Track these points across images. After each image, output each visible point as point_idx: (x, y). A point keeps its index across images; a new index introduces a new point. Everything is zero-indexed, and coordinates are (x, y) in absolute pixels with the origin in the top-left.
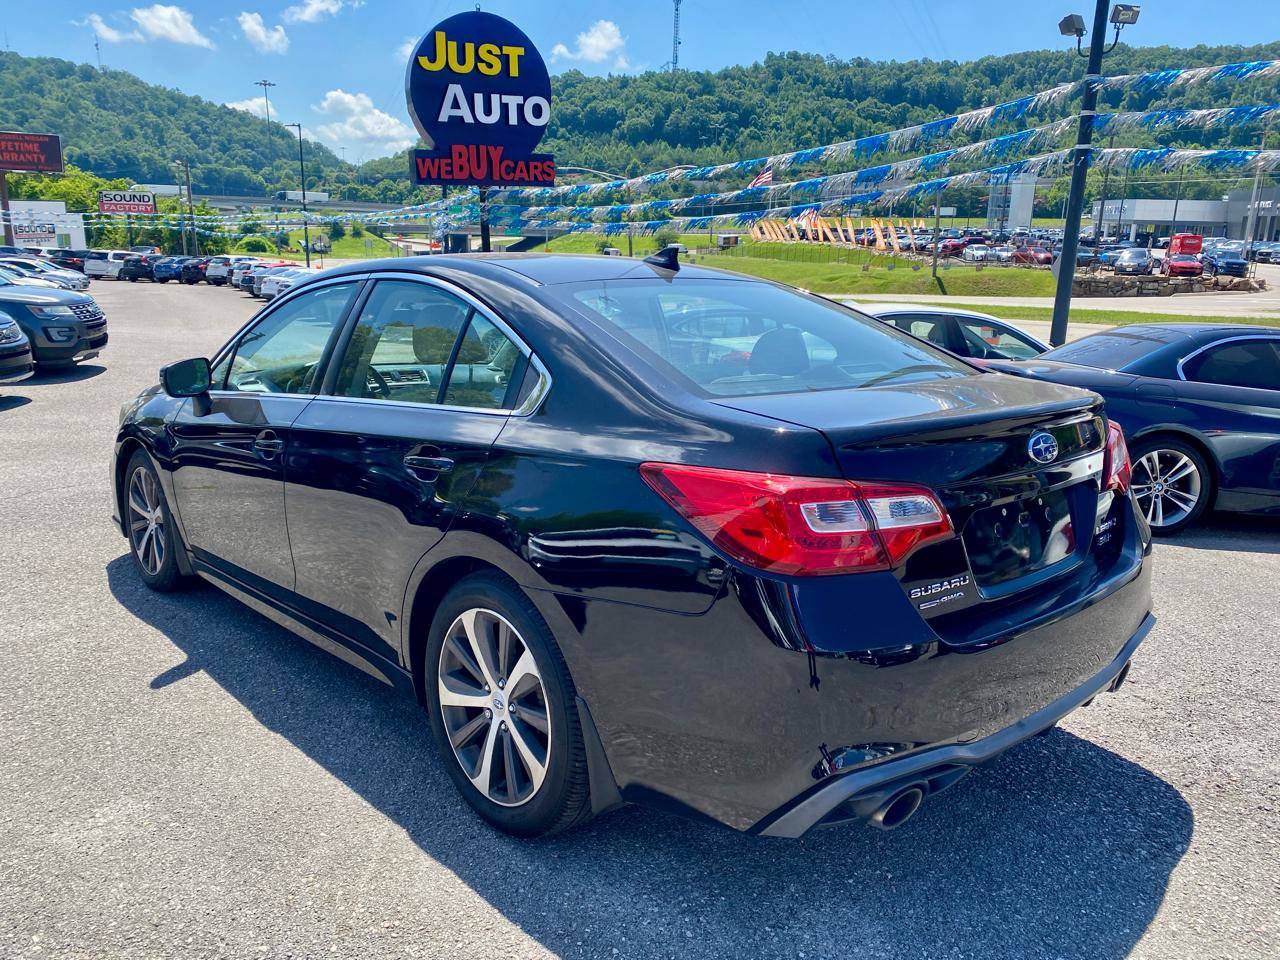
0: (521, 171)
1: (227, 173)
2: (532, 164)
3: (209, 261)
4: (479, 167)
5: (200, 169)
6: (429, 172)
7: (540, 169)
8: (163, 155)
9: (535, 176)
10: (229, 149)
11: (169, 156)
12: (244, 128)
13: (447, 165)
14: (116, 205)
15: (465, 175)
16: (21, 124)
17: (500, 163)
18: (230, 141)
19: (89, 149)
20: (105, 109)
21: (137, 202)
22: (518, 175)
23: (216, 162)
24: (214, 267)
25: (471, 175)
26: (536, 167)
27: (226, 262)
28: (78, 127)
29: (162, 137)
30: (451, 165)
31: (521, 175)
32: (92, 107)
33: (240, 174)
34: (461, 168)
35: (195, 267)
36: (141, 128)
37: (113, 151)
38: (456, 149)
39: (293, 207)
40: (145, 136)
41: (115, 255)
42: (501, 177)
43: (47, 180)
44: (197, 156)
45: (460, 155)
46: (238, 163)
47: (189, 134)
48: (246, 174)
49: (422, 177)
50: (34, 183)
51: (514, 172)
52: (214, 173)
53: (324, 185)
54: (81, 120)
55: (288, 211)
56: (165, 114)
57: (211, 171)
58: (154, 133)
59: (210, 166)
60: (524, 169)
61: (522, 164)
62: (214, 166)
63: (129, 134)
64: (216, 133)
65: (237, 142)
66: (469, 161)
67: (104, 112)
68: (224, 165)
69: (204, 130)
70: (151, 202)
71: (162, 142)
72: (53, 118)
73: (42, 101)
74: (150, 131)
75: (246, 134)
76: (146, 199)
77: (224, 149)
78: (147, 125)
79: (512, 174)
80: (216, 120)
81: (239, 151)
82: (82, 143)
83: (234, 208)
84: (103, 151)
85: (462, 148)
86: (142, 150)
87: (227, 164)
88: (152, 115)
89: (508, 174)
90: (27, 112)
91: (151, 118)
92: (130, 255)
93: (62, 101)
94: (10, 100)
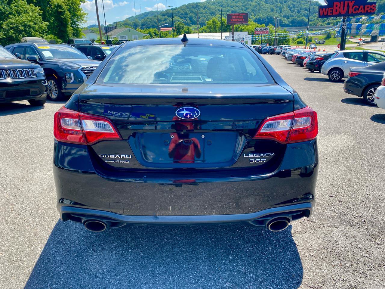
0: (361, 9)
1: (298, 20)
2: (366, 6)
3: (277, 47)
4: (344, 9)
5: (290, 19)
6: (324, 13)
7: (369, 8)
8: (281, 16)
9: (367, 11)
10: (300, 12)
11: (282, 16)
12: (306, 4)
13: (331, 10)
14: (259, 32)
15: (338, 13)
16: (245, 10)
17: (353, 7)
18: (301, 9)
19: (261, 16)
20: (267, 3)
21: (264, 31)
22: (360, 11)
23: (296, 16)
24: (278, 49)
25: (340, 13)
26: (368, 7)
27: (281, 48)
28: (259, 10)
29: (281, 10)
30: (333, 10)
31: (361, 11)
32: (264, 3)
33: (302, 19)
34: (336, 10)
35: (273, 49)
36: (276, 8)
37: (267, 16)
38: (335, 4)
39: (317, 29)
40: (277, 11)
41: (253, 46)
42: (352, 12)
43: (245, 26)
44: (290, 15)
45: (337, 6)
46: (302, 16)
47: (289, 8)
48: (304, 19)
49: (321, 15)
50: (242, 27)
51: (358, 10)
52: (294, 20)
53: (328, 21)
54: (260, 7)
55: (315, 30)
56: (283, 3)
57: (294, 19)
58: (279, 9)
59: (293, 18)
60: (363, 9)
61: (362, 7)
62: (295, 18)
63: (272, 10)
64: (297, 7)
65: (303, 9)
66: (340, 8)
67: (267, 5)
68: (298, 17)
69: (294, 7)
70: (268, 30)
71: (281, 12)
72: (254, 8)
73: (251, 3)
74: (278, 9)
75: (306, 6)
76: (267, 29)
77: (299, 12)
78: (278, 7)
79: (357, 11)
80: (298, 3)
81: (303, 12)
82: (260, 14)
83: (298, 31)
84: (265, 16)
85: (338, 3)
86: (275, 15)
87: (299, 17)
88: (280, 4)
89: (355, 11)
90: (247, 7)
91: (279, 4)
92: (257, 46)
93: (257, 3)
94: (244, 4)
